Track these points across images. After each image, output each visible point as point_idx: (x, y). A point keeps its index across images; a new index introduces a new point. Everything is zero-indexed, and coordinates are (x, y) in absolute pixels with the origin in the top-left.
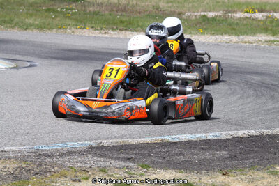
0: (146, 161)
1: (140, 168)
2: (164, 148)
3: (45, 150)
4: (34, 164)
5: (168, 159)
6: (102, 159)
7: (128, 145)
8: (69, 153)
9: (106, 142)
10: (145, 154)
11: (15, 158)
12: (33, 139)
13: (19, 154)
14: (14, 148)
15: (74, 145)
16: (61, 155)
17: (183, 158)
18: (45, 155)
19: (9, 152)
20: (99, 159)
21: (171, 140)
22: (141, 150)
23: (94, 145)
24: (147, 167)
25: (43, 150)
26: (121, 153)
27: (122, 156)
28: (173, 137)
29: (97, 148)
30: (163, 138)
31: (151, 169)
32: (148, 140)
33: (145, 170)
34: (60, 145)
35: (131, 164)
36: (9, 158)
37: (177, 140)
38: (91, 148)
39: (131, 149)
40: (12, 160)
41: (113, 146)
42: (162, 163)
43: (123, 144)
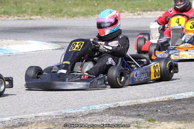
0: (153, 116)
1: (148, 122)
2: (170, 105)
3: (71, 113)
4: (60, 125)
5: (172, 113)
6: (116, 117)
7: (140, 105)
8: (91, 114)
9: (122, 104)
10: (153, 111)
11: (46, 121)
12: (64, 105)
13: (49, 118)
14: (46, 114)
15: (95, 107)
16: (84, 116)
17: (184, 111)
18: (71, 117)
19: (41, 117)
20: (114, 117)
21: (177, 98)
22: (150, 108)
23: (112, 106)
24: (154, 121)
25: (69, 114)
26: (134, 111)
27: (134, 113)
28: (178, 95)
29: (114, 108)
30: (170, 96)
31: (157, 122)
32: (157, 99)
33: (152, 123)
34: (84, 108)
35: (140, 119)
36: (41, 122)
37: (182, 98)
38: (110, 108)
39: (142, 107)
40: (43, 123)
41: (128, 106)
42: (167, 117)
43: (136, 104)
